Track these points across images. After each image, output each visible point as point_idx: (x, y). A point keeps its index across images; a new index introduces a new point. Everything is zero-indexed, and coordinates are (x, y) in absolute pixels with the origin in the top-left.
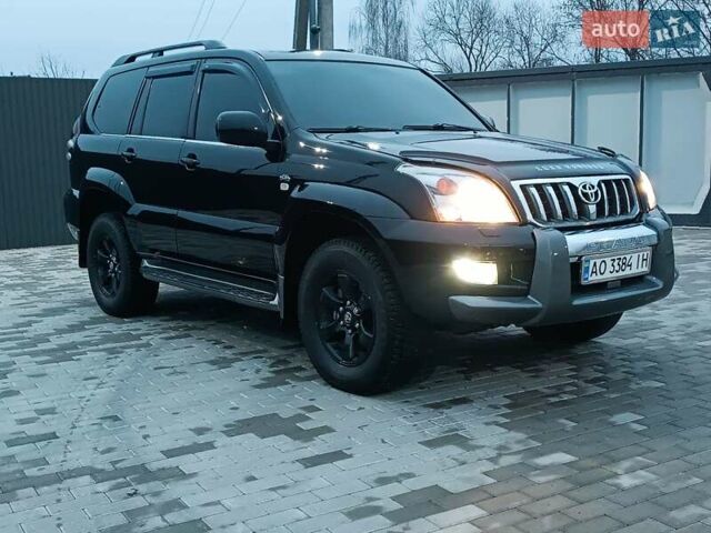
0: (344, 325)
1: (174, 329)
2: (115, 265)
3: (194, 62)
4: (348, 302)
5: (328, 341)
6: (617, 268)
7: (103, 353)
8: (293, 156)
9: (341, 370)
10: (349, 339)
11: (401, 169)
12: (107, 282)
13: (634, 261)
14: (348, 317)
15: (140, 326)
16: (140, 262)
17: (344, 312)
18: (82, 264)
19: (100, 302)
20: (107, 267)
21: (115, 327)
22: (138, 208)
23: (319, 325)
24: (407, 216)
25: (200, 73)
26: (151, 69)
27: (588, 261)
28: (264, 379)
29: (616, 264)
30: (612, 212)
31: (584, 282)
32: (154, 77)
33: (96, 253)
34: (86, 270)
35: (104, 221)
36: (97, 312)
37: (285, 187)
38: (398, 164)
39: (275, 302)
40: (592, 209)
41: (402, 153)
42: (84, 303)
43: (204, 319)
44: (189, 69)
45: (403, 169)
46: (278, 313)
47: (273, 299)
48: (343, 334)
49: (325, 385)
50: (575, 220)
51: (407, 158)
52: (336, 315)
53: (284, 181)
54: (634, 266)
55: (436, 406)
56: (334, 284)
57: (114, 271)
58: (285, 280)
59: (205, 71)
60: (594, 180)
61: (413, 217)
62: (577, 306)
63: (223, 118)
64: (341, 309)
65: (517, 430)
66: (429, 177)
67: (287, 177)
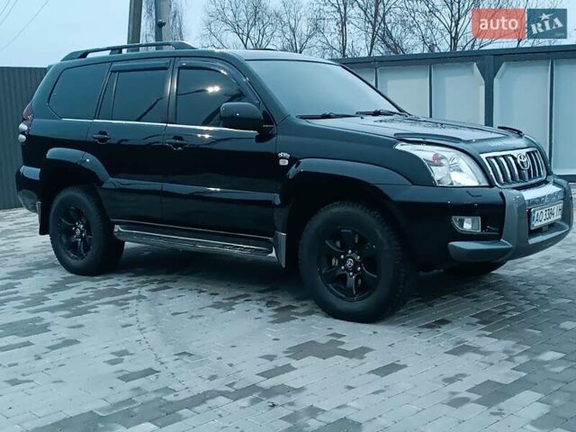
0: (346, 269)
2: (82, 232)
3: (168, 60)
4: (350, 251)
5: (331, 283)
6: (547, 216)
8: (280, 137)
11: (399, 147)
12: (73, 247)
13: (555, 211)
14: (350, 263)
15: (119, 282)
16: (113, 228)
17: (346, 259)
18: (43, 232)
19: (64, 263)
20: (74, 233)
21: (85, 286)
22: (111, 182)
23: (320, 272)
24: (408, 182)
25: (177, 70)
26: (115, 65)
27: (534, 211)
29: (547, 213)
30: (535, 175)
32: (120, 71)
33: (60, 221)
34: (47, 238)
35: (71, 194)
36: (60, 274)
37: (284, 163)
38: (395, 143)
39: (274, 254)
40: (526, 173)
41: (395, 135)
42: (41, 266)
44: (164, 66)
46: (278, 263)
47: (271, 252)
50: (518, 182)
52: (334, 262)
53: (282, 158)
54: (555, 214)
56: (336, 236)
57: (81, 236)
58: (287, 236)
59: (179, 68)
60: (524, 152)
61: (414, 184)
62: (533, 244)
63: (227, 108)
64: (342, 257)
65: (505, 339)
66: (425, 153)
67: (285, 155)
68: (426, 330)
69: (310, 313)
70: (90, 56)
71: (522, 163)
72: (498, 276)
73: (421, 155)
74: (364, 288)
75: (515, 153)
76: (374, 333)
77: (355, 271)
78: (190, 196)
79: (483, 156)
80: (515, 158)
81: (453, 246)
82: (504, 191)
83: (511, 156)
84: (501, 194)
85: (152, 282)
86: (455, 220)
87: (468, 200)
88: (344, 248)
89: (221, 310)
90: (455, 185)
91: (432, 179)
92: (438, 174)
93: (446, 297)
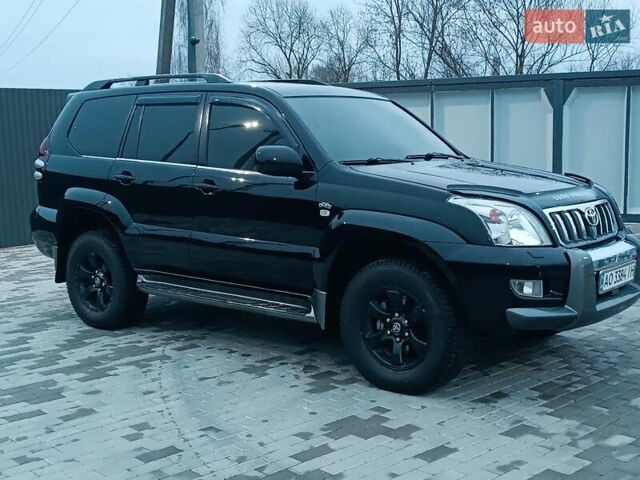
0: (392, 334)
2: (102, 280)
3: (198, 95)
4: (397, 314)
5: (376, 348)
6: (618, 278)
8: (321, 185)
10: (397, 346)
11: (452, 200)
12: (91, 297)
13: (627, 272)
14: (396, 327)
15: (140, 338)
16: (136, 278)
17: (392, 323)
18: (58, 280)
19: (81, 314)
20: (93, 282)
22: (135, 228)
23: (364, 336)
24: (463, 241)
25: (209, 106)
26: (141, 98)
27: (604, 274)
28: (310, 384)
30: (605, 230)
31: (600, 292)
32: (146, 105)
33: (78, 269)
34: (63, 286)
36: (76, 327)
37: (325, 213)
39: (312, 314)
40: (595, 230)
41: (449, 186)
44: (194, 101)
45: (454, 200)
46: (318, 325)
47: (310, 312)
48: (389, 344)
50: (586, 240)
51: (455, 191)
52: (380, 325)
53: (323, 208)
54: (627, 276)
56: (382, 297)
57: (100, 286)
58: (327, 295)
59: (212, 104)
61: (469, 242)
63: (262, 152)
64: (388, 320)
65: (568, 418)
66: (481, 208)
67: (327, 205)
68: (480, 405)
69: (352, 381)
70: (115, 86)
71: (590, 218)
73: (477, 210)
74: (412, 356)
75: (582, 207)
76: (423, 407)
77: (402, 336)
78: (222, 246)
79: (547, 212)
80: (582, 213)
81: (511, 313)
82: (569, 251)
83: (578, 210)
84: (566, 254)
85: (177, 339)
86: (514, 283)
87: (529, 262)
88: (391, 311)
89: (253, 375)
90: (514, 244)
91: (489, 236)
92: (495, 231)
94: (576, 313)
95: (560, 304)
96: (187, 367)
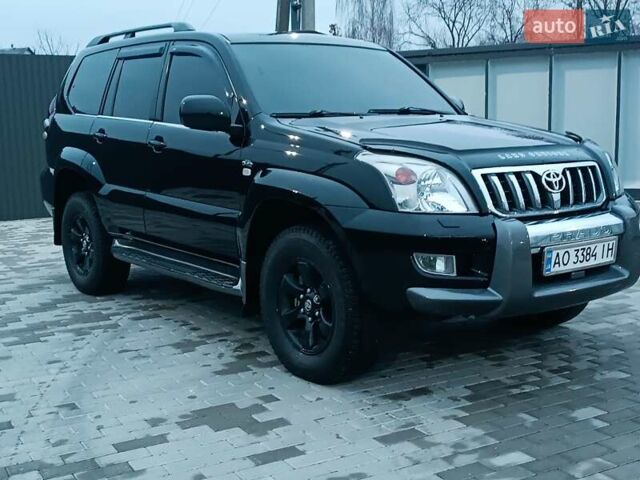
0: (304, 313)
1: (145, 308)
2: (88, 244)
3: (163, 45)
4: (309, 290)
5: (290, 328)
6: (581, 258)
7: (70, 334)
8: (257, 141)
9: (301, 357)
10: (309, 326)
11: (360, 158)
12: (80, 260)
13: (599, 251)
14: (308, 304)
16: (112, 242)
17: (306, 298)
18: (57, 242)
19: (73, 279)
20: (81, 244)
21: (85, 306)
22: (107, 188)
23: (280, 312)
24: (367, 206)
25: (169, 56)
26: (124, 51)
27: (550, 252)
28: (226, 365)
29: (580, 254)
30: (578, 200)
31: (546, 274)
32: (125, 58)
33: (70, 232)
34: (60, 248)
35: (77, 200)
37: (247, 172)
38: (357, 152)
39: (238, 287)
40: (556, 197)
41: (361, 140)
42: (59, 280)
43: (175, 299)
44: (157, 51)
45: (365, 157)
46: (241, 298)
47: (236, 284)
48: (303, 321)
49: (286, 372)
50: (538, 209)
51: (367, 145)
52: (297, 303)
53: (246, 167)
54: (599, 256)
55: (396, 397)
56: (294, 271)
57: (87, 250)
58: (247, 265)
59: (172, 54)
60: (559, 168)
61: (372, 206)
62: (539, 298)
63: (187, 102)
64: (302, 296)
66: (387, 166)
67: (249, 163)
68: (385, 402)
70: (111, 40)
71: (550, 184)
72: (567, 331)
73: (383, 169)
75: (539, 169)
76: (318, 399)
77: (313, 315)
79: (477, 174)
80: (537, 177)
81: (411, 292)
82: (498, 222)
83: (532, 173)
88: (304, 286)
89: (179, 350)
91: (392, 201)
92: (400, 194)
93: (461, 356)
94: (499, 297)
95: (482, 286)
96: (122, 338)
